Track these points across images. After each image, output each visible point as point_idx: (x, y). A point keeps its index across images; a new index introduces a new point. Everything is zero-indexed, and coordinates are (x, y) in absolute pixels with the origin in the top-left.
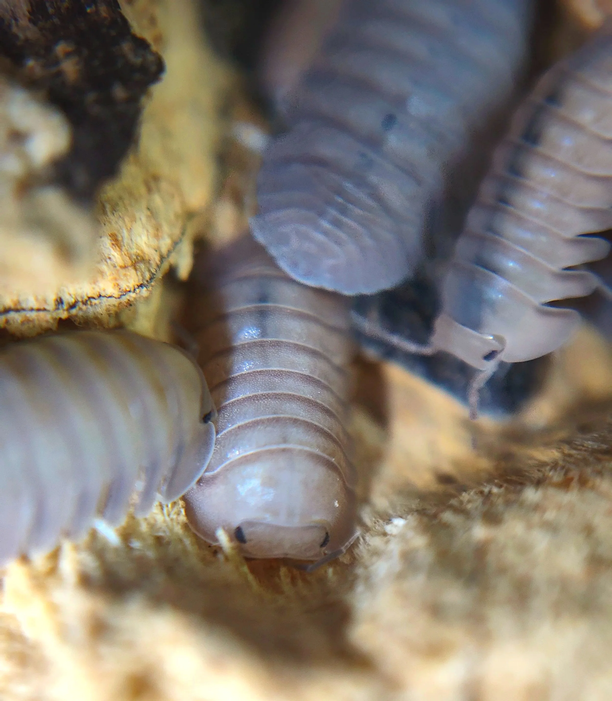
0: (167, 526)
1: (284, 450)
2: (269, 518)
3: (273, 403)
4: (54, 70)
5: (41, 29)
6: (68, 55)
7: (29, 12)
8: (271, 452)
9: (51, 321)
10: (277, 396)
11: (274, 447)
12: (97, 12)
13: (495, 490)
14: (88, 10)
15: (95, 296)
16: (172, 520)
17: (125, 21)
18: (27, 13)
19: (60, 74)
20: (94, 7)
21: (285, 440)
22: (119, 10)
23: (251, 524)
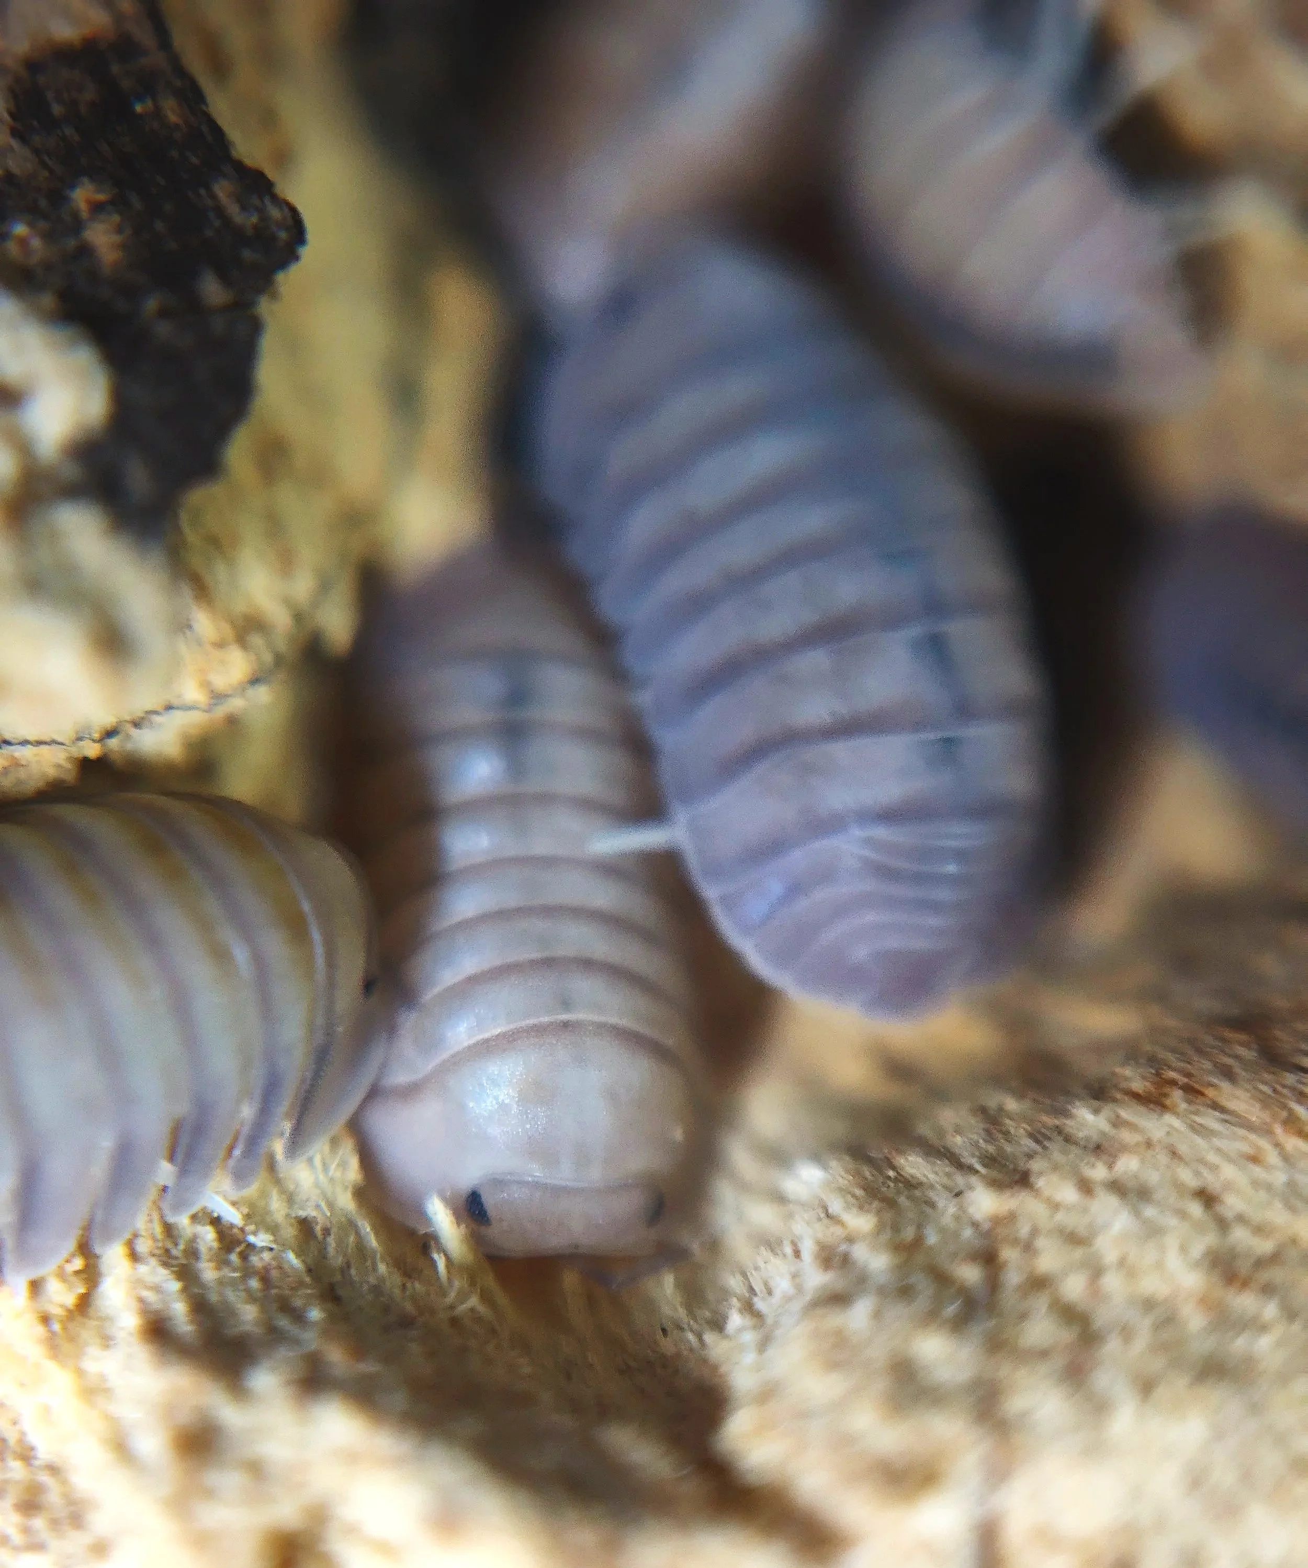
0: (324, 1195)
1: (566, 1025)
2: (536, 1171)
3: (540, 925)
4: (72, 243)
5: (37, 152)
6: (97, 208)
7: (11, 114)
8: (539, 1030)
9: (69, 766)
10: (550, 911)
11: (545, 1019)
12: (157, 113)
13: (1012, 1105)
14: (138, 108)
15: (159, 709)
16: (332, 1180)
17: (218, 132)
18: (6, 117)
19: (85, 251)
20: (149, 103)
21: (566, 1004)
22: (204, 108)
23: (498, 1183)
